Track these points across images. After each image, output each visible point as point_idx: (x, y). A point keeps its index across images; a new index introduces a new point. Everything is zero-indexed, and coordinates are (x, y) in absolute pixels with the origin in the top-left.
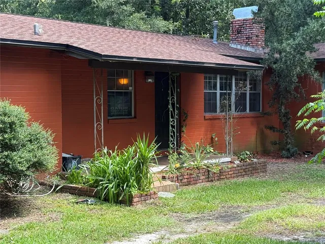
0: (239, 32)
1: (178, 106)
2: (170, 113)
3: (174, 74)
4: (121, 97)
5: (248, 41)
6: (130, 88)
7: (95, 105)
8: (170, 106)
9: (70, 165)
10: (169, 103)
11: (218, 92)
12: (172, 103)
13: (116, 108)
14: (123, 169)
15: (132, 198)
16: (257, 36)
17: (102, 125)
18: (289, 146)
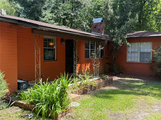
0: (95, 27)
1: (78, 55)
2: (74, 58)
3: (76, 40)
4: (50, 51)
5: (99, 31)
6: (54, 47)
7: (36, 55)
8: (74, 55)
9: (22, 87)
10: (73, 54)
11: (90, 49)
12: (75, 54)
13: (48, 56)
14: (51, 95)
15: (57, 115)
16: (102, 29)
17: (40, 66)
18: (115, 71)
